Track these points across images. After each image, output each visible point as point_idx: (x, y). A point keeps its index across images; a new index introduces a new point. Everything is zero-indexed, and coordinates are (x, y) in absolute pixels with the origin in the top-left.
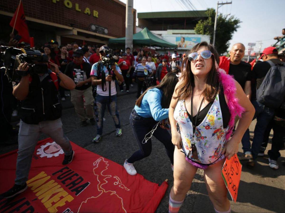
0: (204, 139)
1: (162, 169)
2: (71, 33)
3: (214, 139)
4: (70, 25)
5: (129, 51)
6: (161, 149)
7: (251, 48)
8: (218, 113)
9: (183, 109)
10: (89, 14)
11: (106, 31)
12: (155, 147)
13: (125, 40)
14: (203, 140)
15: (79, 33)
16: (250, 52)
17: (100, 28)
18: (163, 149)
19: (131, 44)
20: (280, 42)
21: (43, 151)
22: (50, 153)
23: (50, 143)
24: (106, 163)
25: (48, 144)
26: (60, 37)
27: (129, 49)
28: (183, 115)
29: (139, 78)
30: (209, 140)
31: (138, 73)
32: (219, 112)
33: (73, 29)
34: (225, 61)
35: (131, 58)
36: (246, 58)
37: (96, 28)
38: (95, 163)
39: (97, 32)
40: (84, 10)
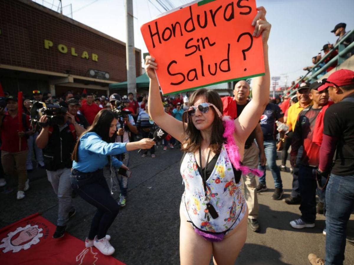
0: (214, 196)
1: (172, 261)
2: (67, 81)
3: (226, 195)
4: (66, 72)
5: (132, 97)
6: (173, 227)
7: (276, 83)
8: (227, 163)
9: (192, 161)
10: (87, 58)
11: (107, 76)
12: (165, 224)
13: (126, 85)
14: (214, 198)
15: (76, 80)
16: (275, 87)
17: (100, 73)
18: (175, 226)
19: (135, 89)
20: (311, 73)
21: (9, 242)
22: (19, 244)
23: (23, 227)
24: (94, 255)
25: (20, 229)
26: (54, 86)
27: (131, 95)
28: (191, 167)
29: (144, 129)
30: (220, 197)
31: (142, 123)
32: (228, 161)
33: (69, 76)
34: (231, 102)
35: (134, 104)
36: (271, 94)
37: (95, 72)
38: (79, 257)
39: (97, 77)
40: (82, 54)
